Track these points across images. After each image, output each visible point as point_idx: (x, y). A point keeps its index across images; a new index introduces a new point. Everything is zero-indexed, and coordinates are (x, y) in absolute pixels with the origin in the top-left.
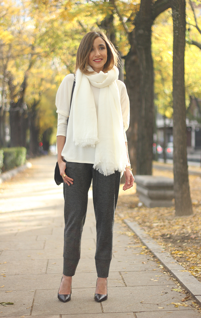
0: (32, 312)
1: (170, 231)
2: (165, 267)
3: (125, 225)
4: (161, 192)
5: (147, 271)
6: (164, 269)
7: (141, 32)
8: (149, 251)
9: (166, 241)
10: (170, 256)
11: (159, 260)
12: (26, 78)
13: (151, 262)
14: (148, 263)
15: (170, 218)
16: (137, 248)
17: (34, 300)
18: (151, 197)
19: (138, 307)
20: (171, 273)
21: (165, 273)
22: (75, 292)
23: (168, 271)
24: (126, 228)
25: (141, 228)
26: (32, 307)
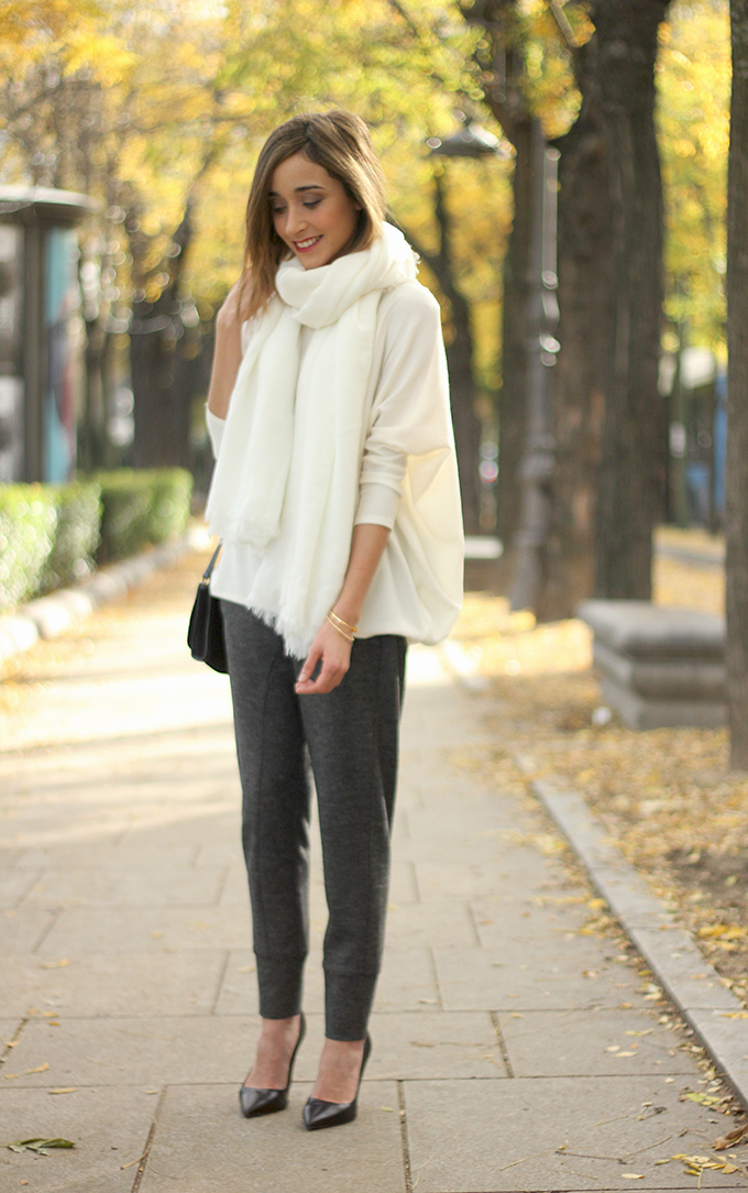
0: (142, 1185)
1: (702, 834)
2: (667, 996)
3: (533, 805)
4: (681, 673)
5: (597, 1009)
6: (664, 1003)
7: (617, 49)
8: (612, 920)
9: (684, 879)
10: (691, 946)
11: (645, 963)
12: (190, 209)
13: (616, 969)
14: (606, 973)
15: (708, 777)
16: (571, 905)
17: (152, 1131)
18: (642, 691)
19: (543, 1172)
20: (689, 1025)
21: (665, 1019)
23: (678, 1013)
24: (537, 820)
25: (594, 820)
26: (143, 1161)
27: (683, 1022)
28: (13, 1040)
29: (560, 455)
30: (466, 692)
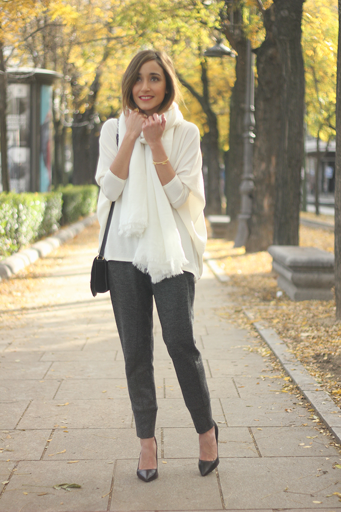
0: (111, 505)
1: (328, 348)
2: (322, 421)
3: (256, 334)
4: (314, 276)
5: (293, 426)
6: (321, 424)
7: (284, 13)
8: (295, 386)
9: (323, 368)
10: (330, 399)
11: (311, 406)
12: (98, 76)
13: (299, 408)
14: (295, 410)
15: (327, 322)
16: (276, 379)
17: (113, 480)
18: (296, 284)
19: (279, 500)
20: (333, 434)
21: (322, 431)
22: (179, 466)
23: (327, 428)
24: (258, 340)
25: (282, 342)
26: (111, 494)
27: (330, 433)
28: (49, 439)
29: (257, 182)
30: (219, 282)
